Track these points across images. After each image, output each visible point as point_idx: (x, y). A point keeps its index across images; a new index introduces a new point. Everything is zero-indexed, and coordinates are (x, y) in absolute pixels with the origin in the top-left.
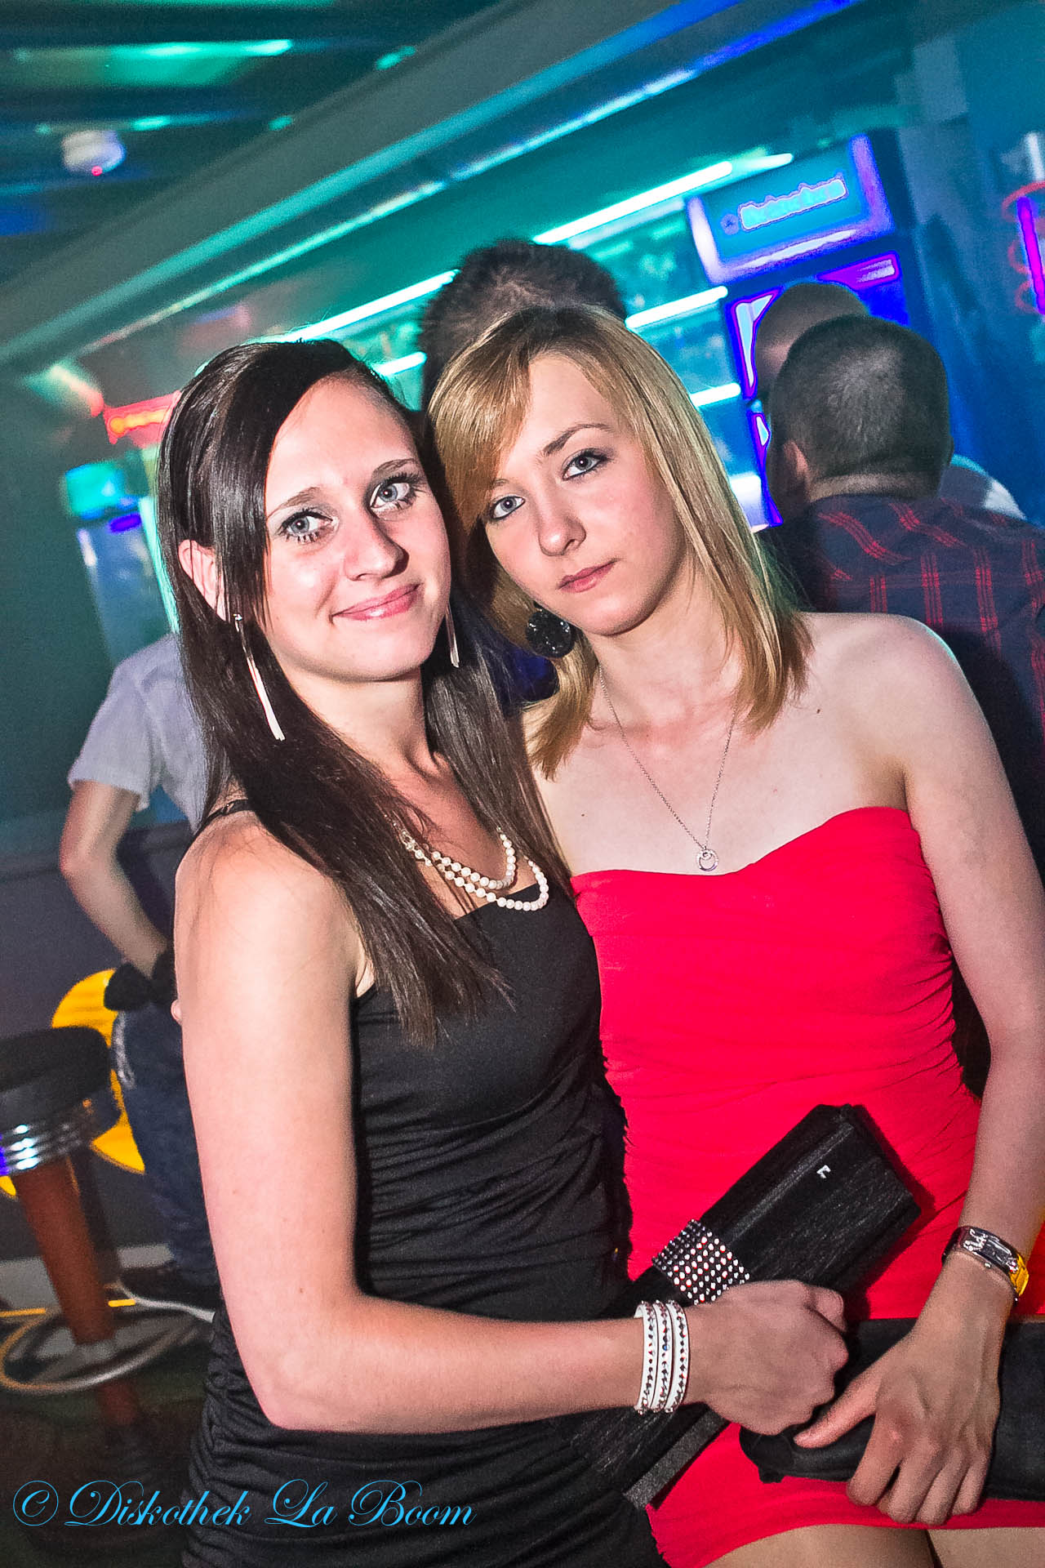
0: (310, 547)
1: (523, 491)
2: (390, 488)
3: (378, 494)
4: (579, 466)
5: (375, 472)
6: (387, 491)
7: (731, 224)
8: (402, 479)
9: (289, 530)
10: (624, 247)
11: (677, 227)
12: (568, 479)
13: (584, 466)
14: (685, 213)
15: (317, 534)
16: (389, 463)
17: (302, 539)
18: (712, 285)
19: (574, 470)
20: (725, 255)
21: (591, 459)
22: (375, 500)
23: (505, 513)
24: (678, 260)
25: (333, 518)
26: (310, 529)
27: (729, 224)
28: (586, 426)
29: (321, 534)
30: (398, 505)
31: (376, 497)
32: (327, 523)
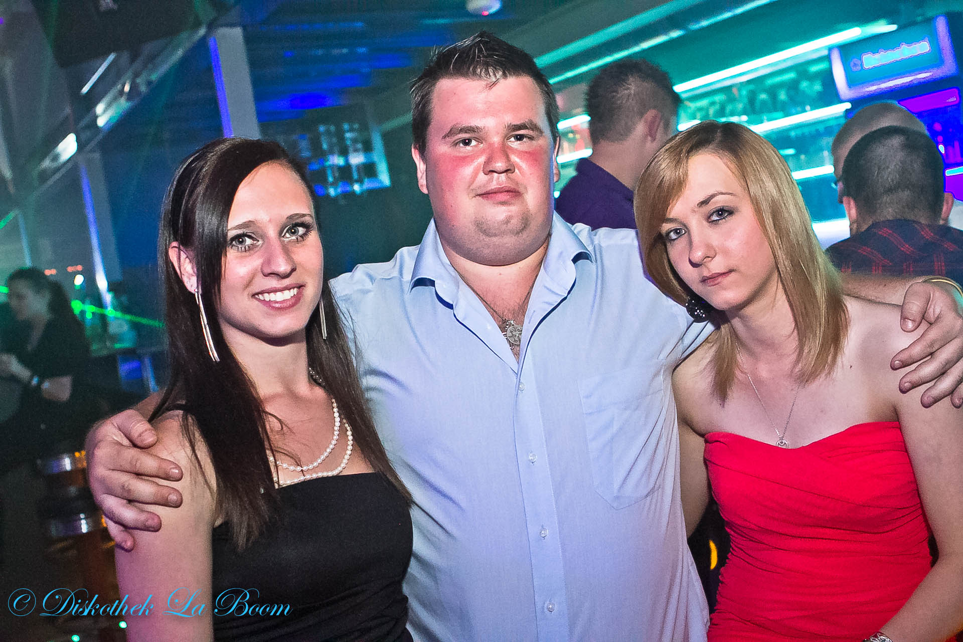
0: (244, 254)
1: (685, 226)
2: (295, 228)
3: (287, 231)
4: (719, 215)
5: (288, 218)
6: (293, 230)
7: (855, 64)
8: (302, 225)
9: (234, 243)
10: (791, 75)
11: (822, 66)
12: (710, 222)
13: (720, 215)
14: (828, 58)
15: (249, 247)
16: (297, 214)
17: (240, 249)
18: (842, 101)
19: (715, 218)
20: (851, 83)
21: (724, 212)
22: (285, 234)
23: (676, 237)
24: (824, 85)
25: (260, 240)
26: (247, 244)
27: (855, 65)
28: (722, 194)
29: (251, 248)
30: (297, 239)
31: (286, 232)
32: (255, 242)
